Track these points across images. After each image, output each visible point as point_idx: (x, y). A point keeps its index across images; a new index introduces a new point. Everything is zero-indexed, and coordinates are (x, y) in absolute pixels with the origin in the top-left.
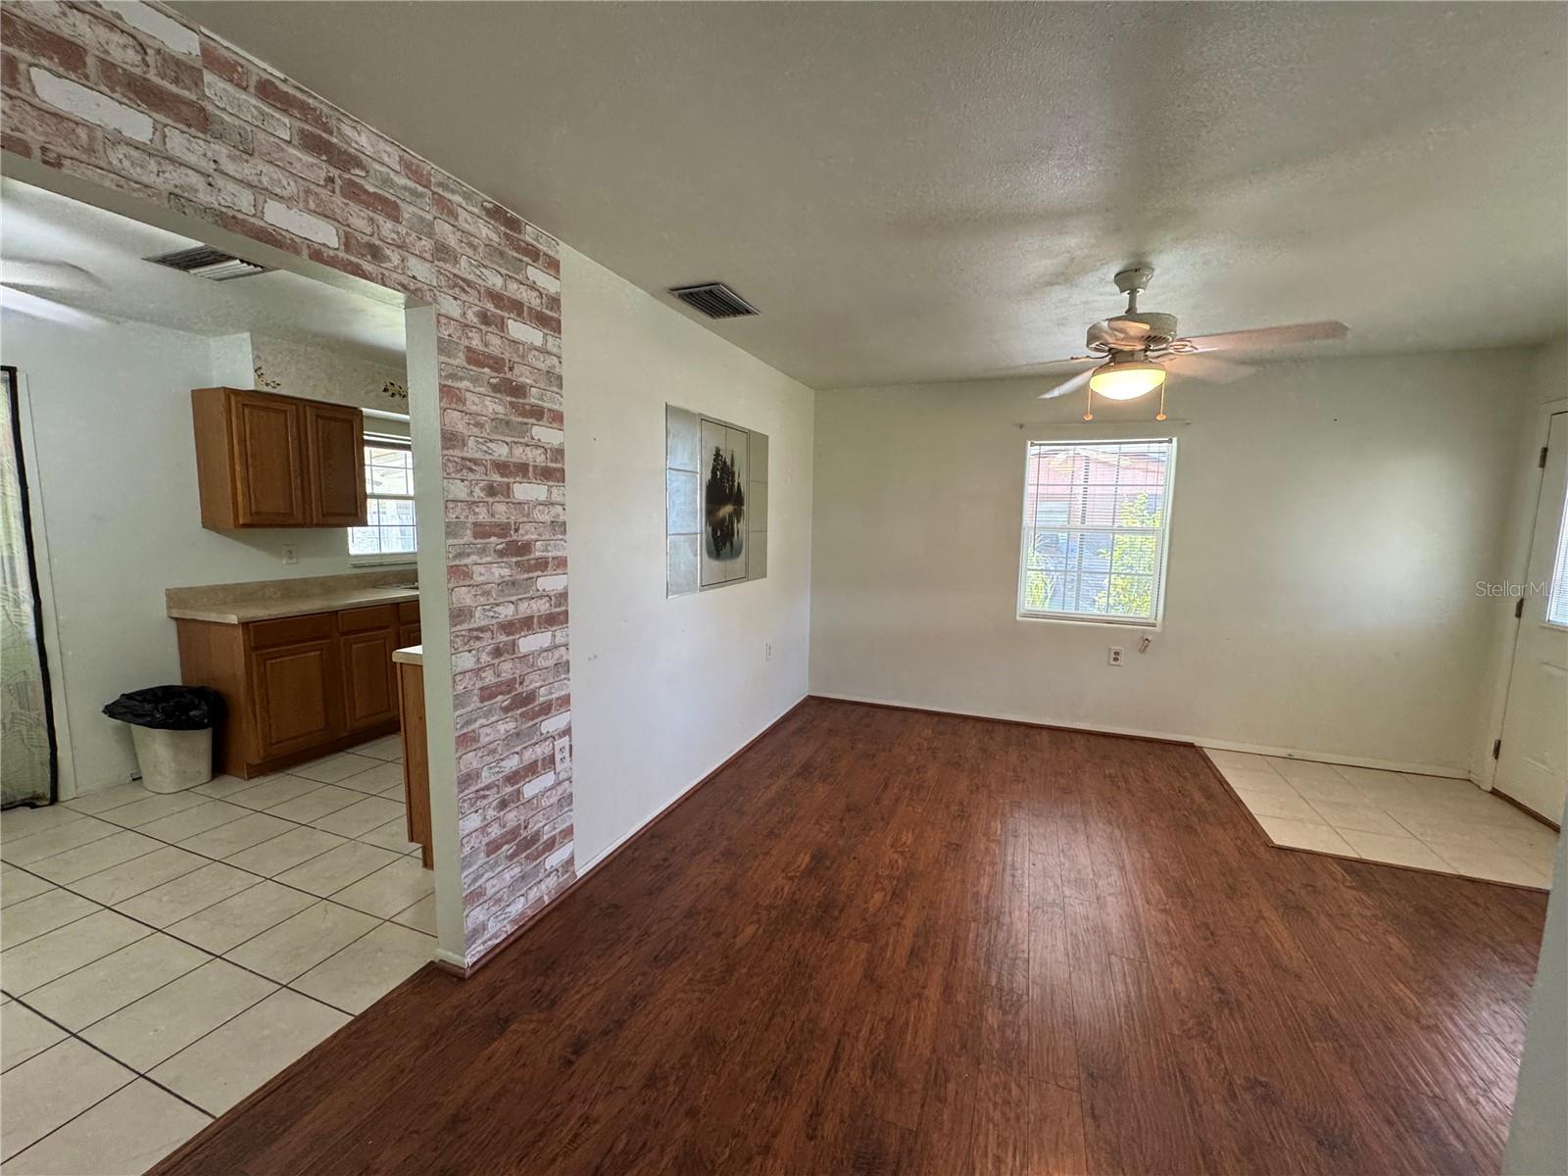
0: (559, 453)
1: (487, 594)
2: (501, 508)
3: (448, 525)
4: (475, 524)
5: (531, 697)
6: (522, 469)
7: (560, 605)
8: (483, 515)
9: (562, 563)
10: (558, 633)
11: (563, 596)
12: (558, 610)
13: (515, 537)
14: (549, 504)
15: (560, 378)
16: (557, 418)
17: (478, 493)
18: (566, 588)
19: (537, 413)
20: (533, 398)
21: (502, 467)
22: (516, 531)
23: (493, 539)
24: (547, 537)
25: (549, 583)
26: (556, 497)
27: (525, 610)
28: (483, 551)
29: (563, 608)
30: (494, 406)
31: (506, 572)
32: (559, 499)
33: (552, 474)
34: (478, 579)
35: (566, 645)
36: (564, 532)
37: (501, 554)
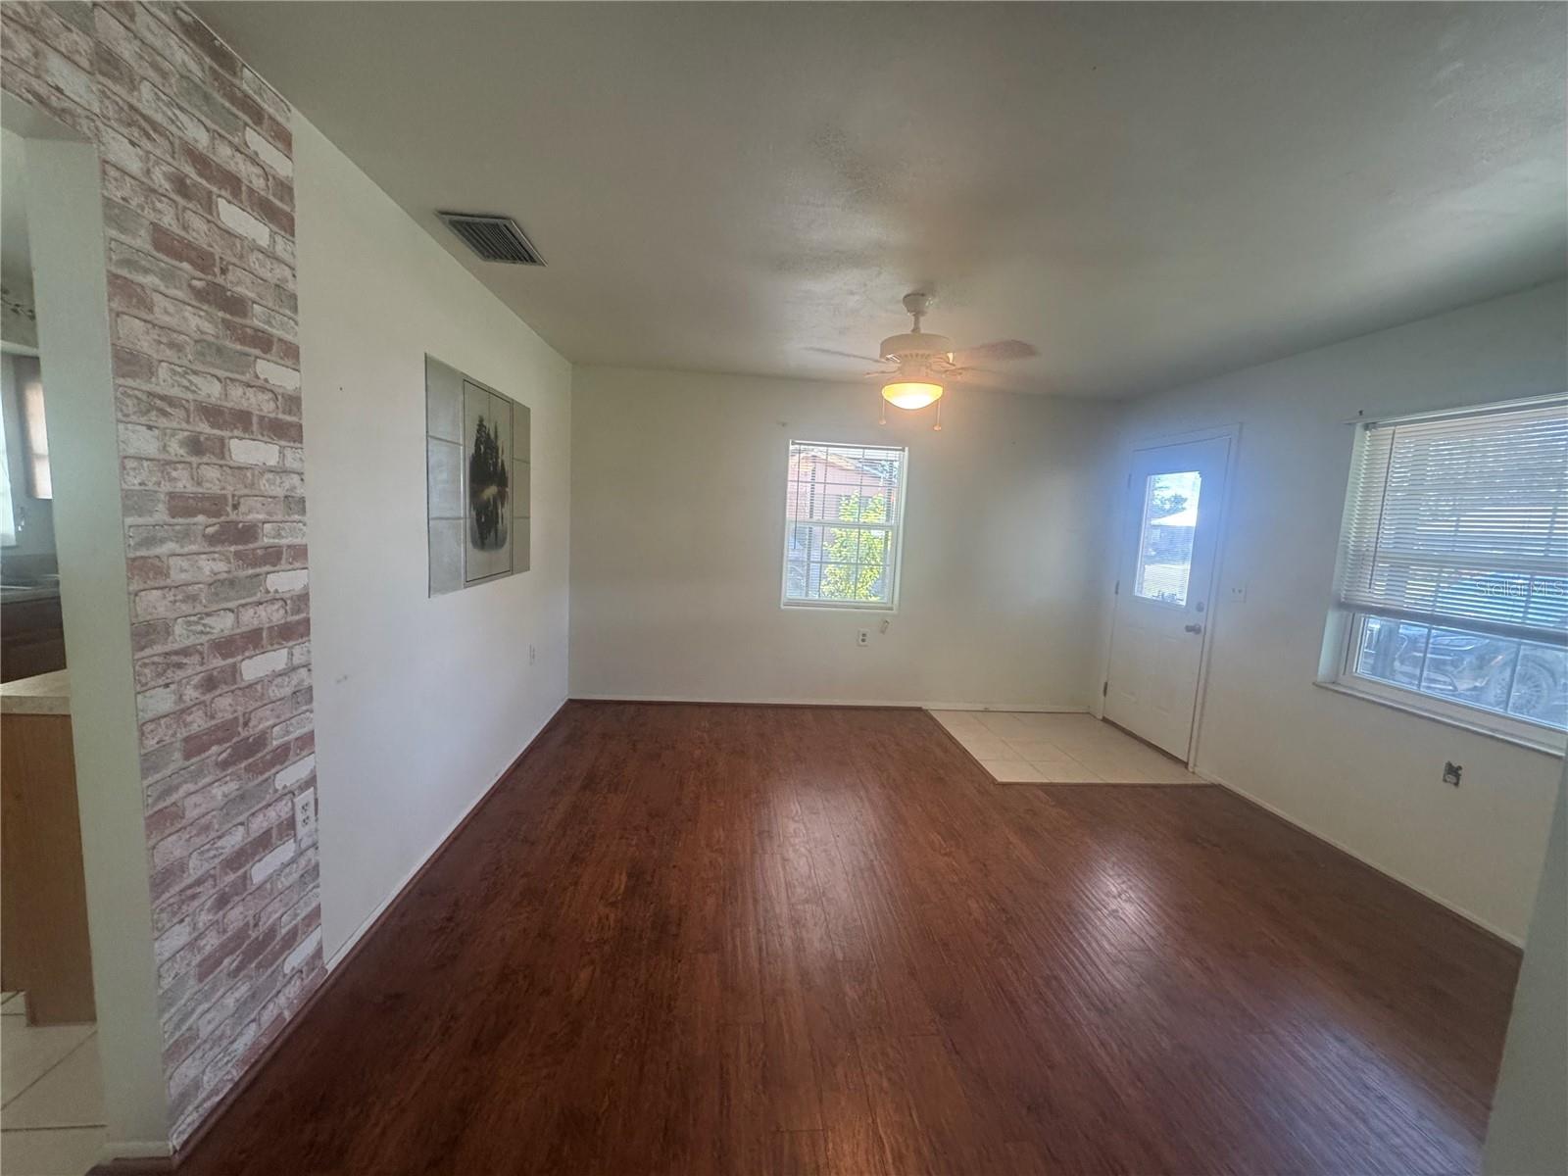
0: (293, 402)
1: (192, 598)
2: (211, 473)
3: (127, 495)
4: (172, 496)
5: (261, 740)
6: (242, 420)
7: (298, 611)
8: (183, 483)
9: (300, 553)
10: (297, 651)
11: (302, 599)
12: (297, 618)
13: (233, 516)
14: (282, 471)
15: (294, 297)
16: (291, 354)
17: (176, 449)
18: (306, 587)
19: (263, 342)
20: (257, 317)
21: (212, 413)
22: (235, 507)
23: (201, 518)
24: (280, 517)
25: (283, 581)
26: (291, 462)
27: (250, 618)
28: (185, 536)
29: (302, 616)
30: (197, 322)
31: (221, 566)
32: (296, 466)
33: (284, 431)
34: (177, 577)
35: (307, 666)
36: (303, 512)
37: (212, 540)
